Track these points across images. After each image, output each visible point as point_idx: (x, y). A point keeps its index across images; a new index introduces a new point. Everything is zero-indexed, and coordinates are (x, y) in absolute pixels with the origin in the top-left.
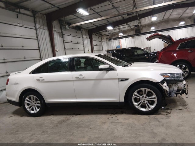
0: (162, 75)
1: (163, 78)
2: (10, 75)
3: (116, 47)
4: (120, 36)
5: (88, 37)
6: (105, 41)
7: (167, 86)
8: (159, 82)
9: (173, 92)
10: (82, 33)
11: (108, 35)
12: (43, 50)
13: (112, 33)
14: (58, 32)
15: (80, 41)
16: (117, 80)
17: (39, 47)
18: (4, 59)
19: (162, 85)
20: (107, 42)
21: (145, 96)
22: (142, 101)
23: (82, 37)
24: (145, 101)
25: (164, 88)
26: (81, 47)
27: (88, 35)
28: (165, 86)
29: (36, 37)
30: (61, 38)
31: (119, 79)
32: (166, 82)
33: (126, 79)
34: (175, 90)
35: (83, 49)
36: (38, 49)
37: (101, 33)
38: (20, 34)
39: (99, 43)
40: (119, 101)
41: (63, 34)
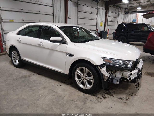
0: (103, 58)
1: (104, 62)
2: (9, 33)
3: (132, 21)
4: (138, 11)
5: (104, 8)
6: (123, 13)
7: (105, 71)
8: (98, 66)
9: (115, 78)
10: (98, 4)
11: (127, 9)
12: (57, 16)
13: (131, 7)
14: (73, 2)
15: (95, 11)
16: (66, 54)
17: (53, 13)
18: (23, 20)
19: (100, 70)
20: (124, 15)
21: (85, 74)
22: (83, 79)
23: (98, 8)
24: (85, 80)
25: (103, 72)
26: (95, 17)
27: (104, 6)
28: (104, 71)
29: (52, 5)
30: (76, 7)
31: (67, 53)
32: (106, 67)
33: (72, 55)
34: (118, 78)
35: (96, 19)
36: (52, 14)
37: (119, 6)
38: (38, 1)
39: (115, 15)
40: (64, 73)
41: (78, 3)
